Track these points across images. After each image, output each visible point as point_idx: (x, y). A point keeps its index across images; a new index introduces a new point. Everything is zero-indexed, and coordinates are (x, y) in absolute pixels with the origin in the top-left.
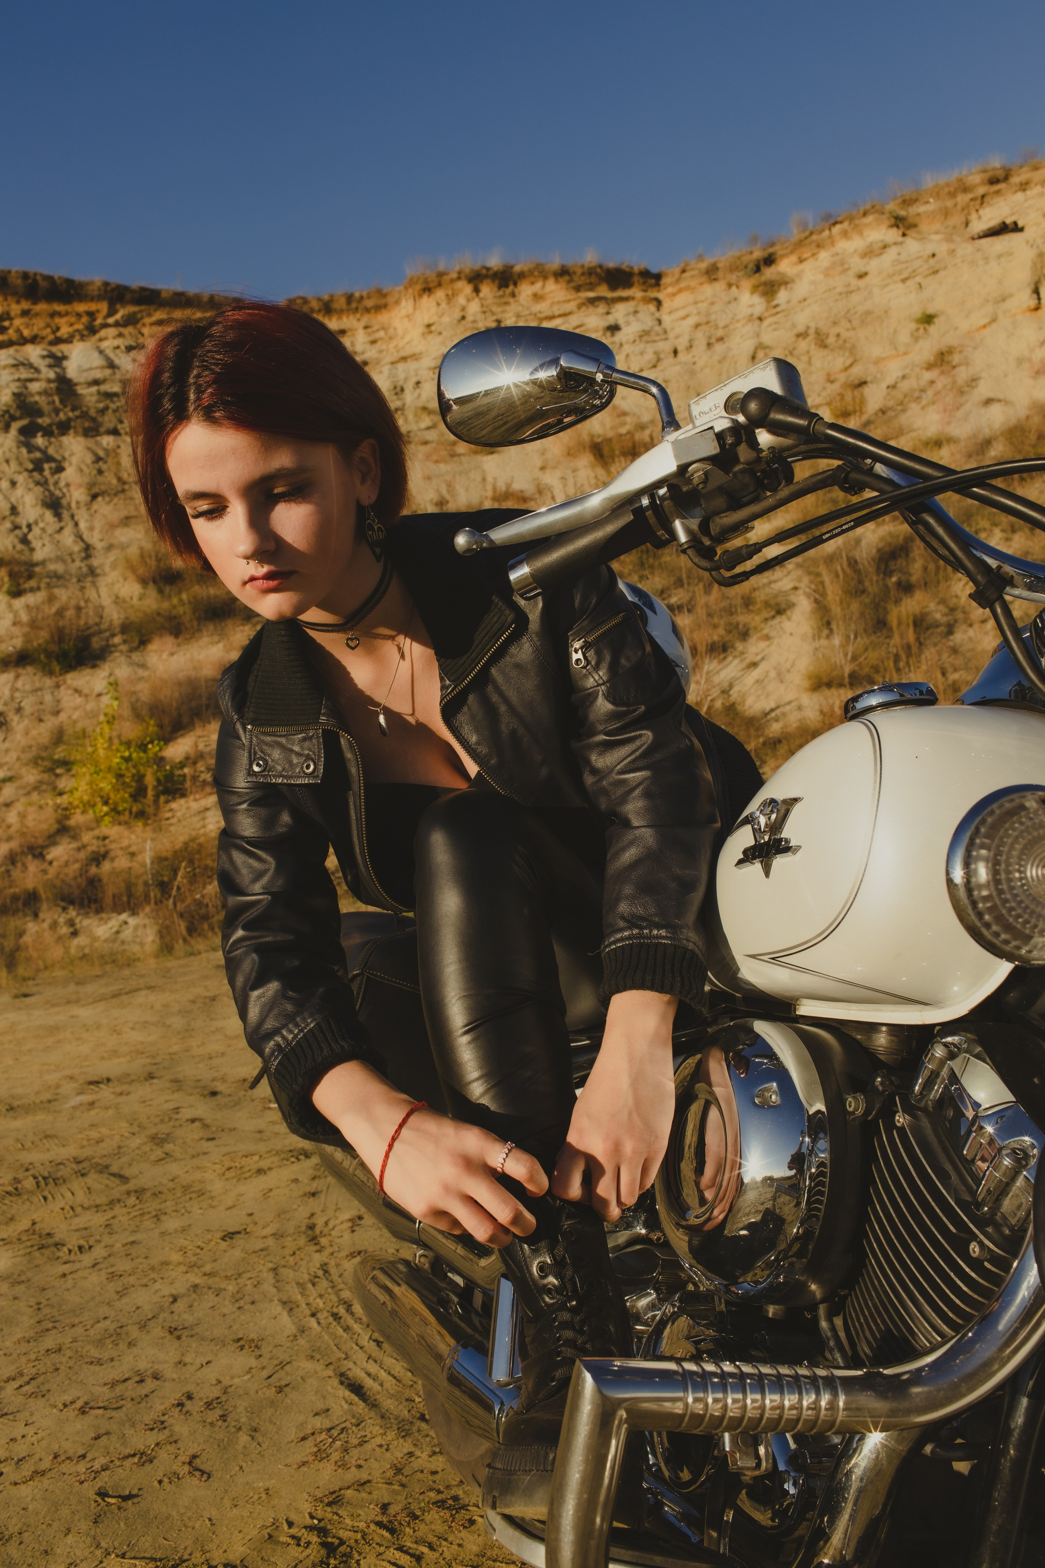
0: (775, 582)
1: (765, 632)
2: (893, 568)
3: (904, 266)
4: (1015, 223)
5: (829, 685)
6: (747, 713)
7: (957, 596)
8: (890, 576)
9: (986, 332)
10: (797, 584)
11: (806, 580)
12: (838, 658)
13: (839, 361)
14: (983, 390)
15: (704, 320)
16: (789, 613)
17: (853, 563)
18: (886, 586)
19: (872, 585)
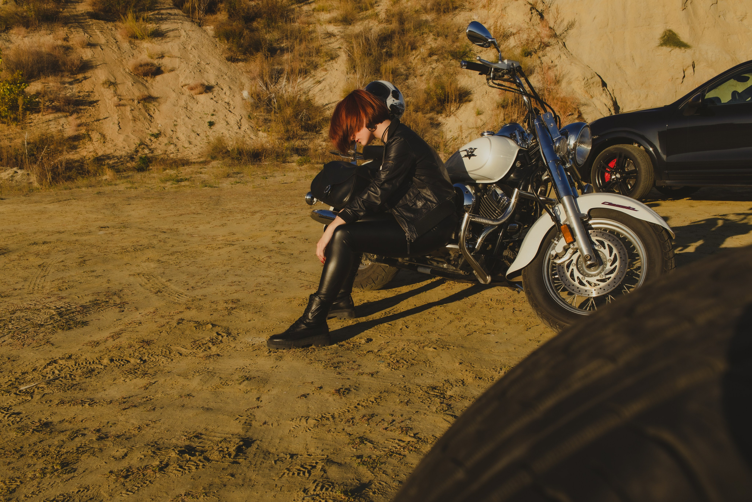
0: (331, 43)
1: (325, 67)
2: (384, 45)
6: (315, 105)
7: (411, 62)
8: (383, 49)
10: (341, 46)
11: (345, 45)
12: (358, 84)
16: (336, 59)
17: (367, 39)
18: (381, 53)
19: (375, 52)
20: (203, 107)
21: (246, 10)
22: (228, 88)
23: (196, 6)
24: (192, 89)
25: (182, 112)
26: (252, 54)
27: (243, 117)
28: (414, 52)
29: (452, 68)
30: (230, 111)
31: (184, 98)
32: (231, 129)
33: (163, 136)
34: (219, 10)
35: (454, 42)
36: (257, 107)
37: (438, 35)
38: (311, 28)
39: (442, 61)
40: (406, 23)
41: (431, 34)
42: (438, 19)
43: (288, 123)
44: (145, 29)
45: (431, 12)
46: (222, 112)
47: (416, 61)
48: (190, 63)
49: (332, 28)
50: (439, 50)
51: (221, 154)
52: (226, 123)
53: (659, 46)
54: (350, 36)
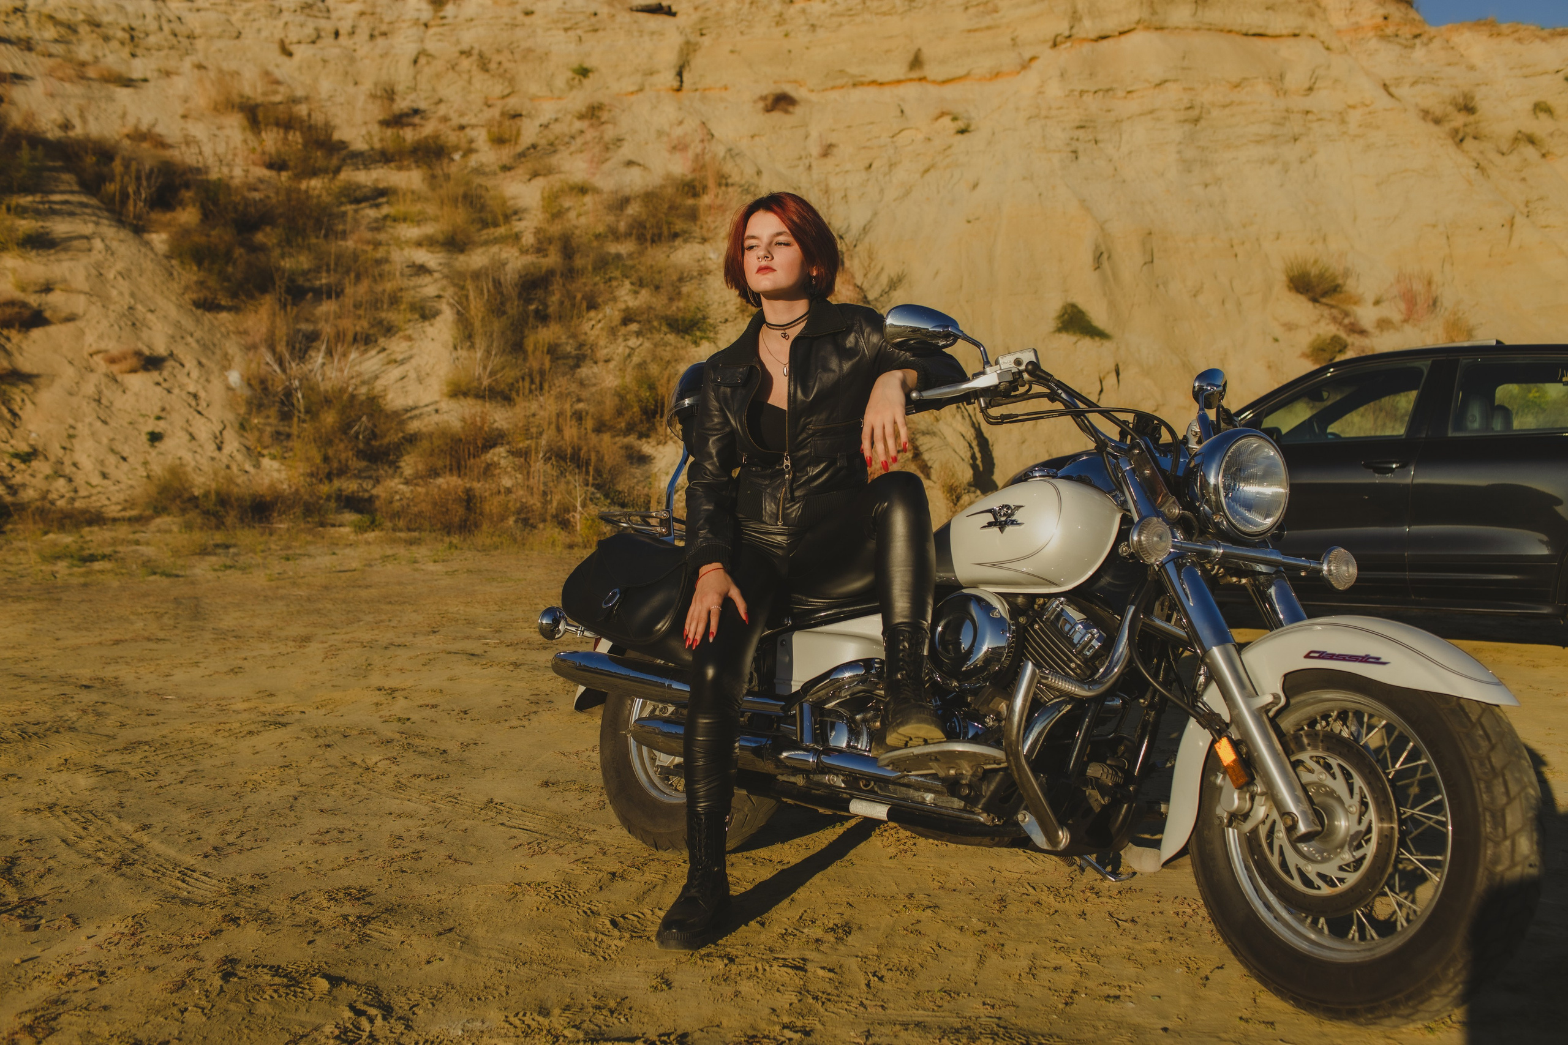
0: (420, 286)
1: (408, 332)
2: (532, 296)
3: (568, 16)
4: (669, 7)
5: (465, 394)
6: (387, 407)
7: (586, 334)
8: (530, 304)
9: (633, 98)
10: (442, 293)
11: (450, 292)
12: (478, 371)
13: (498, 89)
14: (626, 151)
15: (369, 10)
16: (433, 321)
17: (497, 283)
18: (525, 312)
19: (513, 308)
20: (137, 401)
21: (241, 208)
22: (195, 363)
23: (130, 190)
24: (112, 361)
25: (88, 410)
26: (251, 297)
27: (228, 426)
28: (592, 314)
29: (668, 348)
30: (199, 413)
31: (93, 379)
32: (199, 450)
33: (41, 458)
34: (182, 204)
35: (671, 299)
36: (260, 406)
37: (641, 283)
38: (380, 253)
39: (649, 336)
40: (577, 256)
41: (627, 283)
42: (641, 253)
43: (330, 443)
44: (11, 229)
45: (626, 238)
46: (181, 412)
47: (595, 332)
48: (112, 307)
49: (422, 256)
50: (643, 313)
51: (178, 502)
52: (188, 437)
53: (1055, 332)
54: (461, 275)
